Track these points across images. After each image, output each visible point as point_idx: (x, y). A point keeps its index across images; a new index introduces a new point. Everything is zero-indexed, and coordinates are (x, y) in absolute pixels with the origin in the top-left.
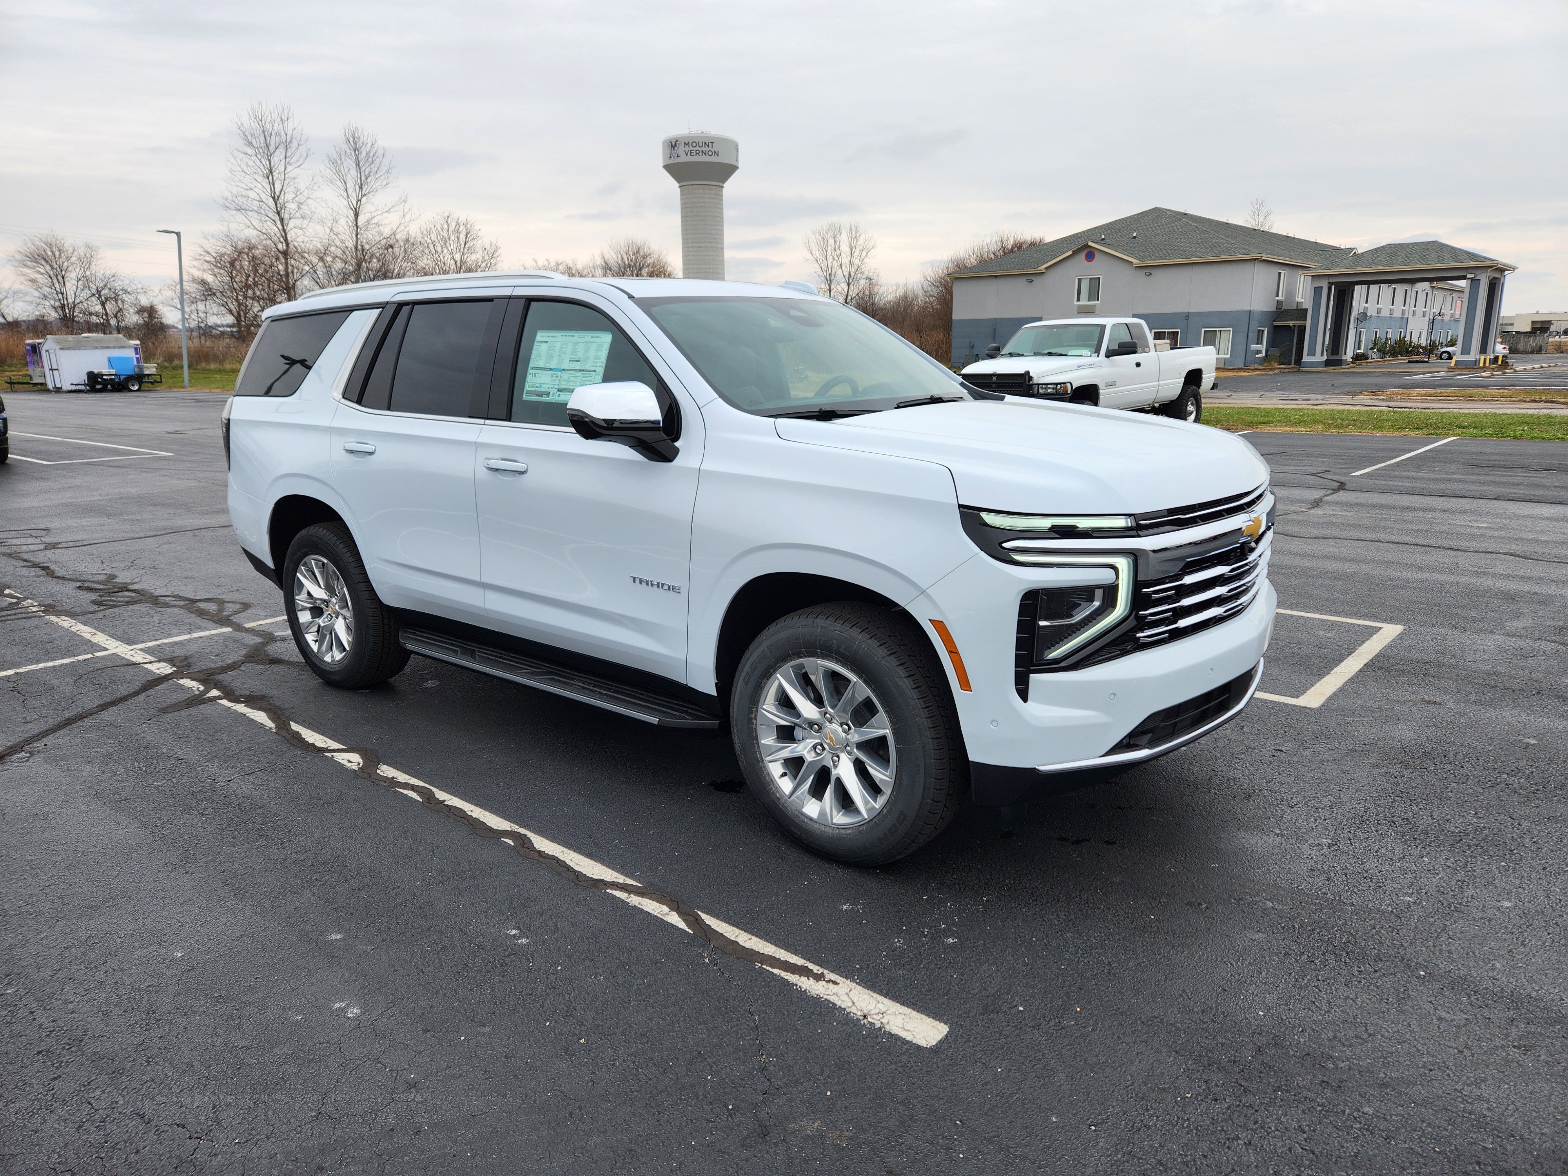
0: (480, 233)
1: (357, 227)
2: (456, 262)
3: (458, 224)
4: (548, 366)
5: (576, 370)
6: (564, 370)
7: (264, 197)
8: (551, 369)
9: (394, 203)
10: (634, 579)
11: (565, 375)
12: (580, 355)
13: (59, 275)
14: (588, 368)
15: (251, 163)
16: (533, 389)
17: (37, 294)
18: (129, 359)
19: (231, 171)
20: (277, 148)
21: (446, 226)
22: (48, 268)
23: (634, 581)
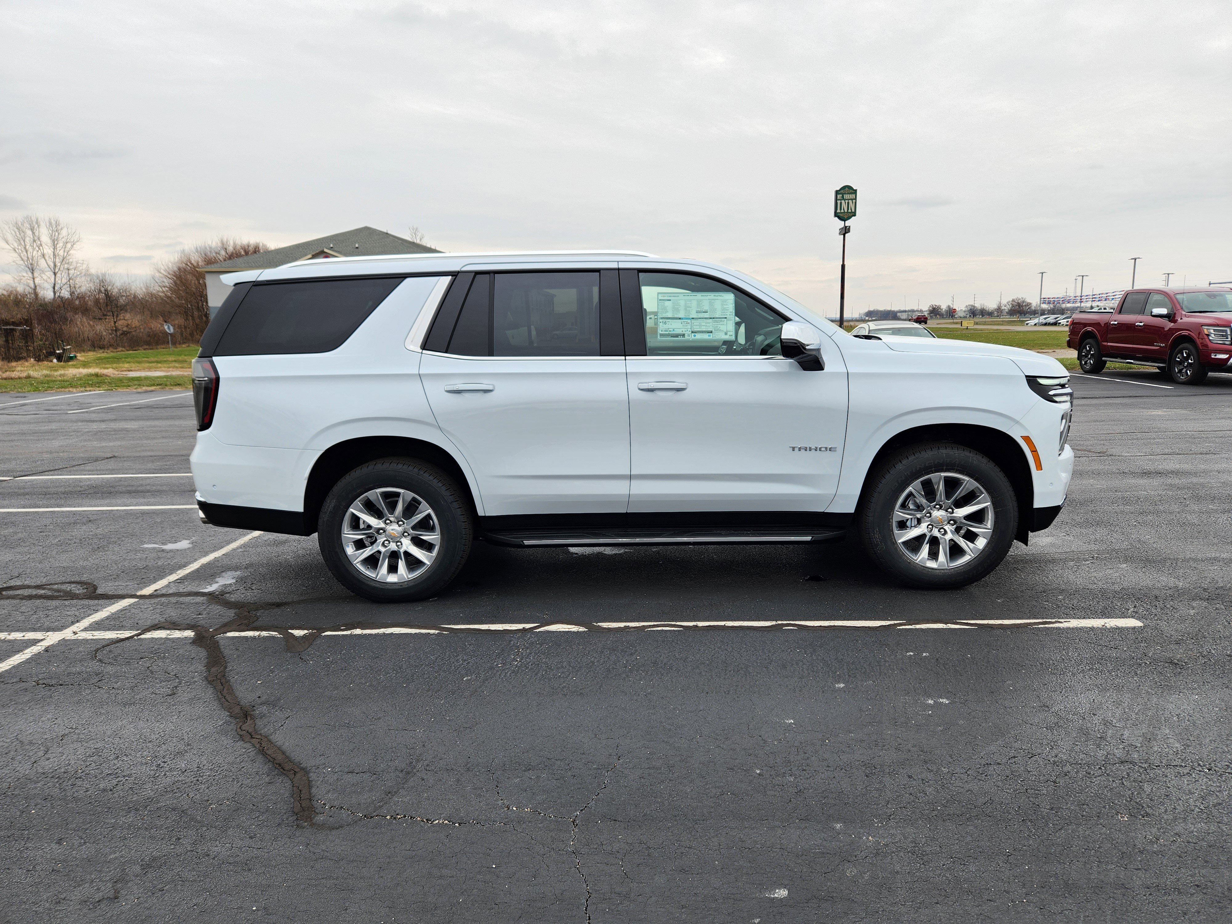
4: (676, 316)
5: (706, 318)
6: (692, 318)
8: (680, 319)
10: (793, 449)
11: (696, 322)
12: (706, 308)
14: (717, 316)
16: (667, 333)
23: (794, 450)
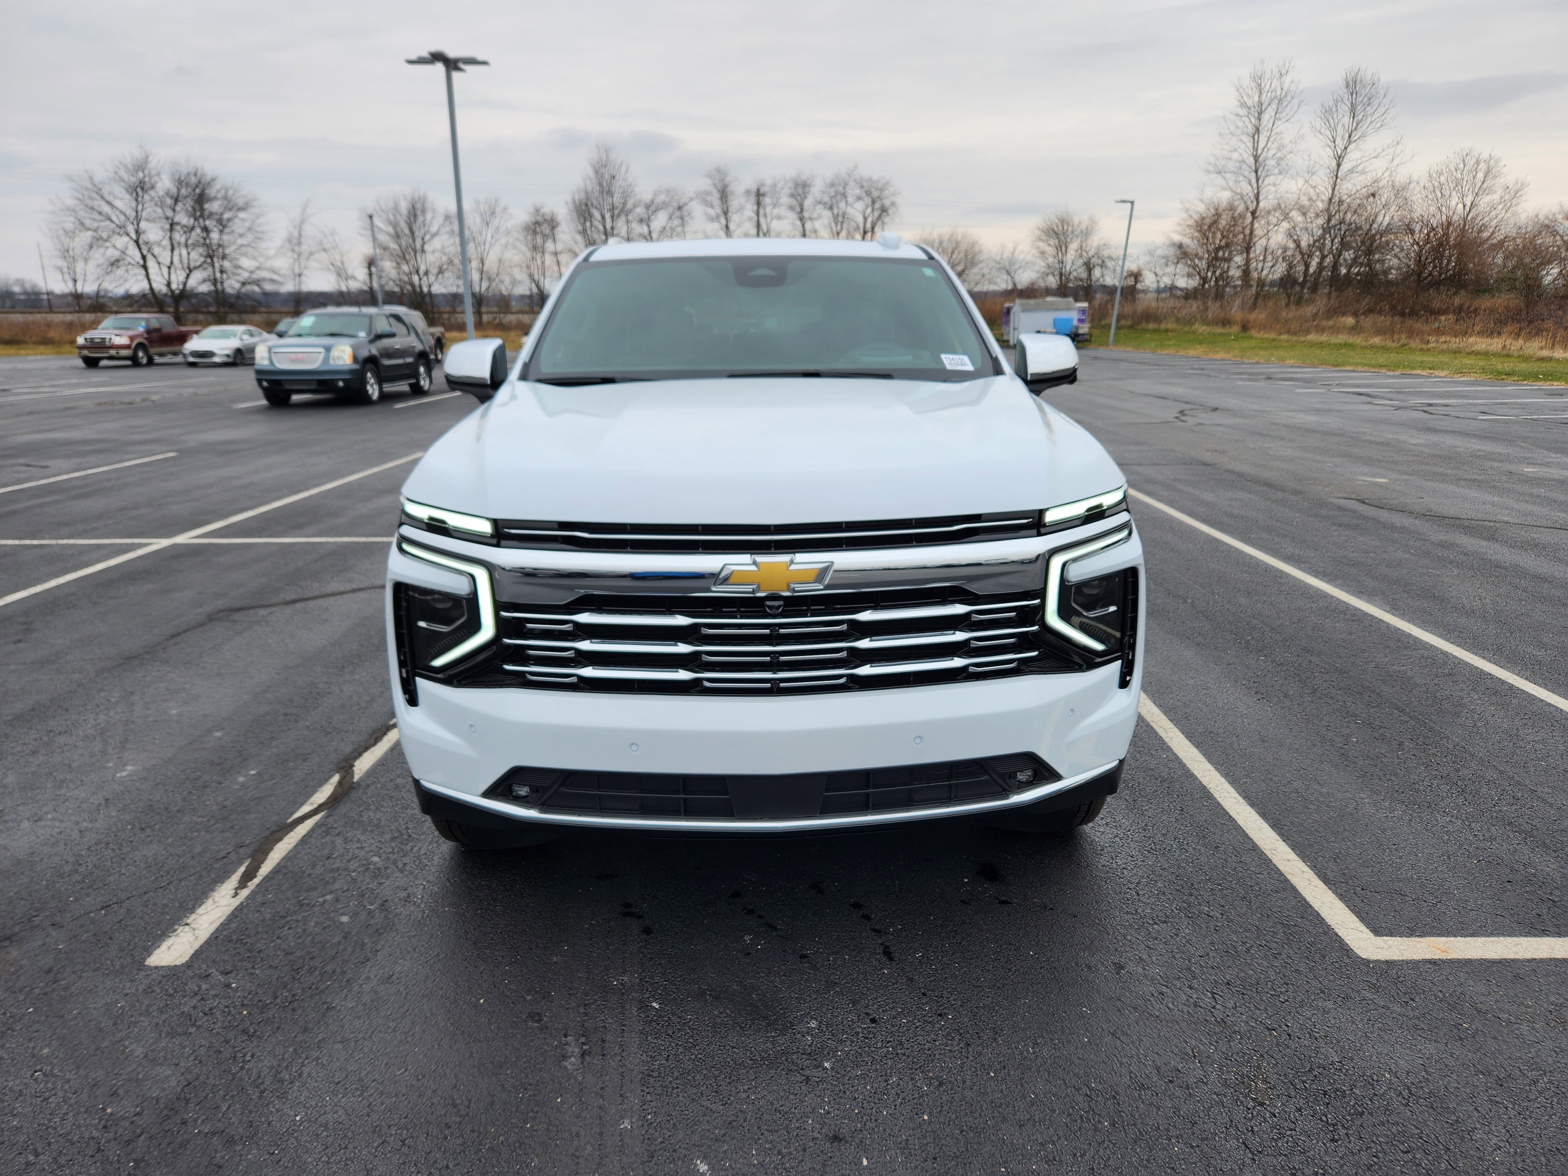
0: (1505, 170)
1: (1337, 177)
2: (1464, 206)
3: (1478, 162)
7: (1245, 156)
9: (1385, 146)
13: (1062, 246)
15: (1241, 124)
17: (1043, 264)
18: (1071, 320)
19: (1220, 134)
20: (1269, 105)
21: (1462, 166)
22: (1057, 241)
